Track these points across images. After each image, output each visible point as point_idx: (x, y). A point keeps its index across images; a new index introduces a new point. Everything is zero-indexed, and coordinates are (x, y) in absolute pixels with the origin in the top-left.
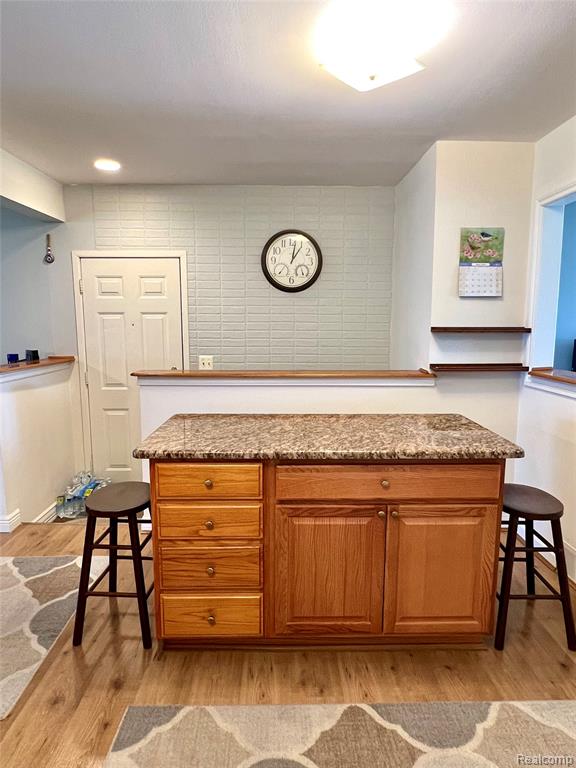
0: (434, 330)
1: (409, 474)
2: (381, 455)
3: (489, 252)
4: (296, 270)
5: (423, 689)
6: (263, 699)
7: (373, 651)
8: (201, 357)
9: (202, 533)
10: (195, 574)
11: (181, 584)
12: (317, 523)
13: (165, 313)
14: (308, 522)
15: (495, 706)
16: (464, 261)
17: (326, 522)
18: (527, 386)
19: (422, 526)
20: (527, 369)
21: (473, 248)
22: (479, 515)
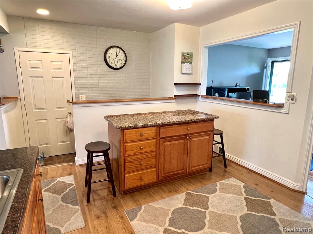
0: (175, 84)
1: (194, 126)
2: (188, 121)
3: (189, 60)
4: (118, 61)
5: (199, 184)
6: (162, 198)
7: (182, 179)
8: (80, 95)
9: (138, 152)
10: (136, 166)
11: (131, 170)
12: (171, 143)
13: (63, 77)
14: (168, 143)
15: (218, 183)
16: (183, 62)
17: (173, 142)
18: (199, 101)
19: (197, 140)
20: (200, 96)
21: (185, 58)
22: (210, 135)
